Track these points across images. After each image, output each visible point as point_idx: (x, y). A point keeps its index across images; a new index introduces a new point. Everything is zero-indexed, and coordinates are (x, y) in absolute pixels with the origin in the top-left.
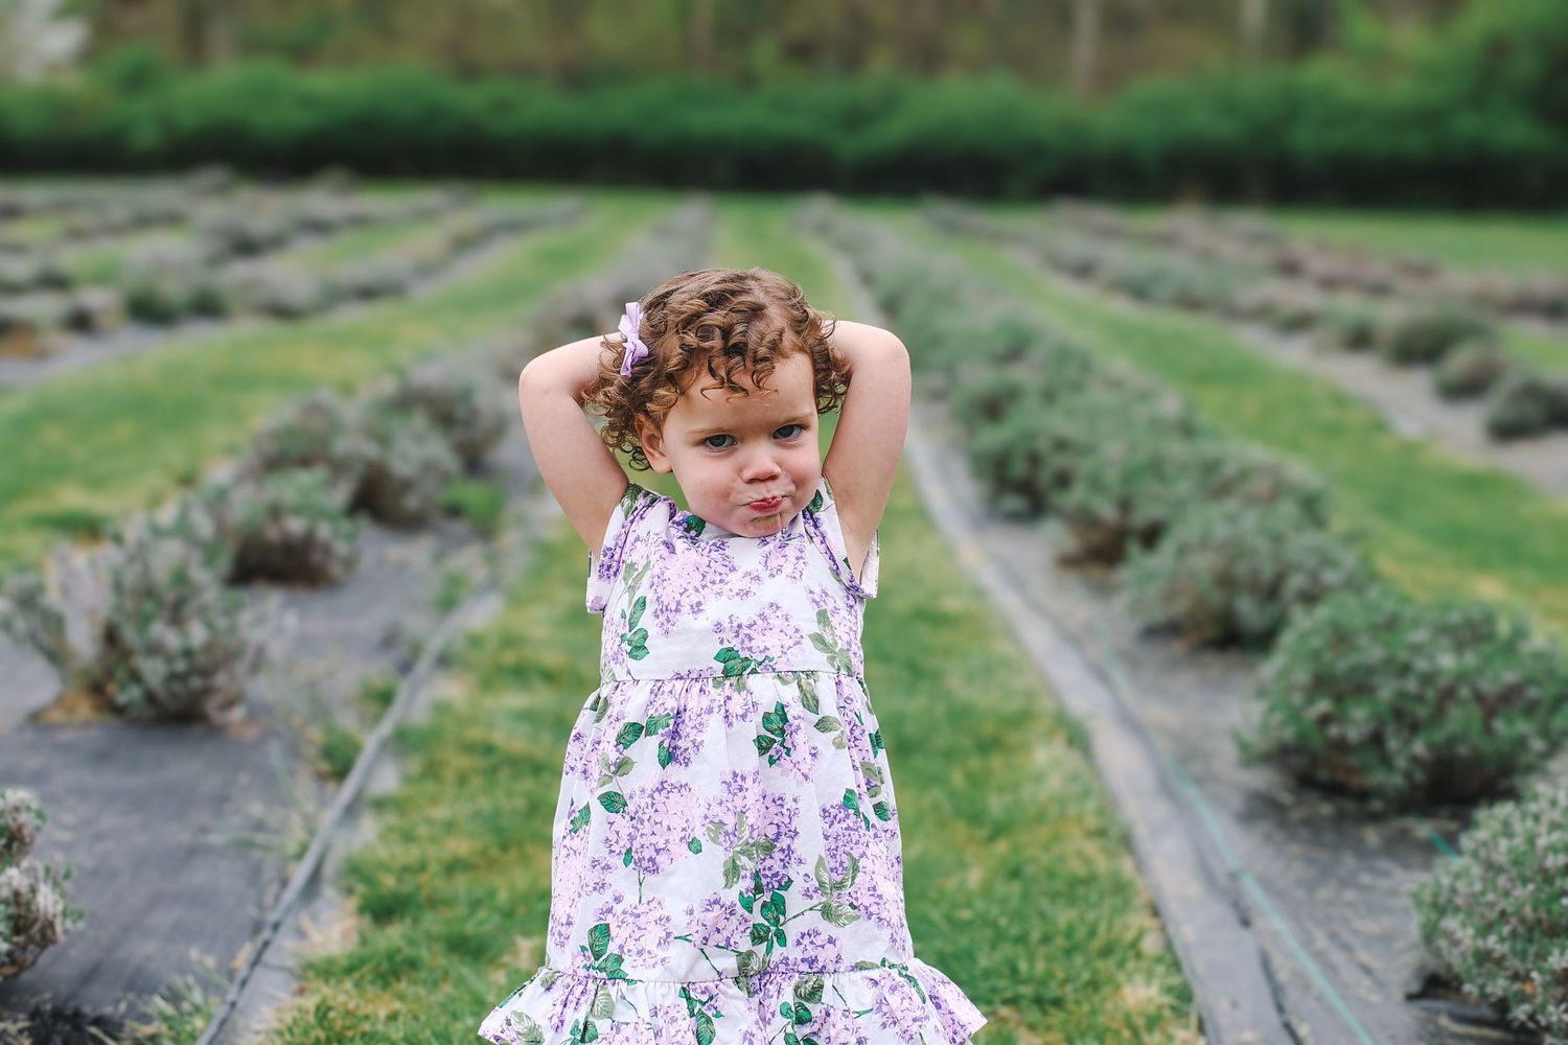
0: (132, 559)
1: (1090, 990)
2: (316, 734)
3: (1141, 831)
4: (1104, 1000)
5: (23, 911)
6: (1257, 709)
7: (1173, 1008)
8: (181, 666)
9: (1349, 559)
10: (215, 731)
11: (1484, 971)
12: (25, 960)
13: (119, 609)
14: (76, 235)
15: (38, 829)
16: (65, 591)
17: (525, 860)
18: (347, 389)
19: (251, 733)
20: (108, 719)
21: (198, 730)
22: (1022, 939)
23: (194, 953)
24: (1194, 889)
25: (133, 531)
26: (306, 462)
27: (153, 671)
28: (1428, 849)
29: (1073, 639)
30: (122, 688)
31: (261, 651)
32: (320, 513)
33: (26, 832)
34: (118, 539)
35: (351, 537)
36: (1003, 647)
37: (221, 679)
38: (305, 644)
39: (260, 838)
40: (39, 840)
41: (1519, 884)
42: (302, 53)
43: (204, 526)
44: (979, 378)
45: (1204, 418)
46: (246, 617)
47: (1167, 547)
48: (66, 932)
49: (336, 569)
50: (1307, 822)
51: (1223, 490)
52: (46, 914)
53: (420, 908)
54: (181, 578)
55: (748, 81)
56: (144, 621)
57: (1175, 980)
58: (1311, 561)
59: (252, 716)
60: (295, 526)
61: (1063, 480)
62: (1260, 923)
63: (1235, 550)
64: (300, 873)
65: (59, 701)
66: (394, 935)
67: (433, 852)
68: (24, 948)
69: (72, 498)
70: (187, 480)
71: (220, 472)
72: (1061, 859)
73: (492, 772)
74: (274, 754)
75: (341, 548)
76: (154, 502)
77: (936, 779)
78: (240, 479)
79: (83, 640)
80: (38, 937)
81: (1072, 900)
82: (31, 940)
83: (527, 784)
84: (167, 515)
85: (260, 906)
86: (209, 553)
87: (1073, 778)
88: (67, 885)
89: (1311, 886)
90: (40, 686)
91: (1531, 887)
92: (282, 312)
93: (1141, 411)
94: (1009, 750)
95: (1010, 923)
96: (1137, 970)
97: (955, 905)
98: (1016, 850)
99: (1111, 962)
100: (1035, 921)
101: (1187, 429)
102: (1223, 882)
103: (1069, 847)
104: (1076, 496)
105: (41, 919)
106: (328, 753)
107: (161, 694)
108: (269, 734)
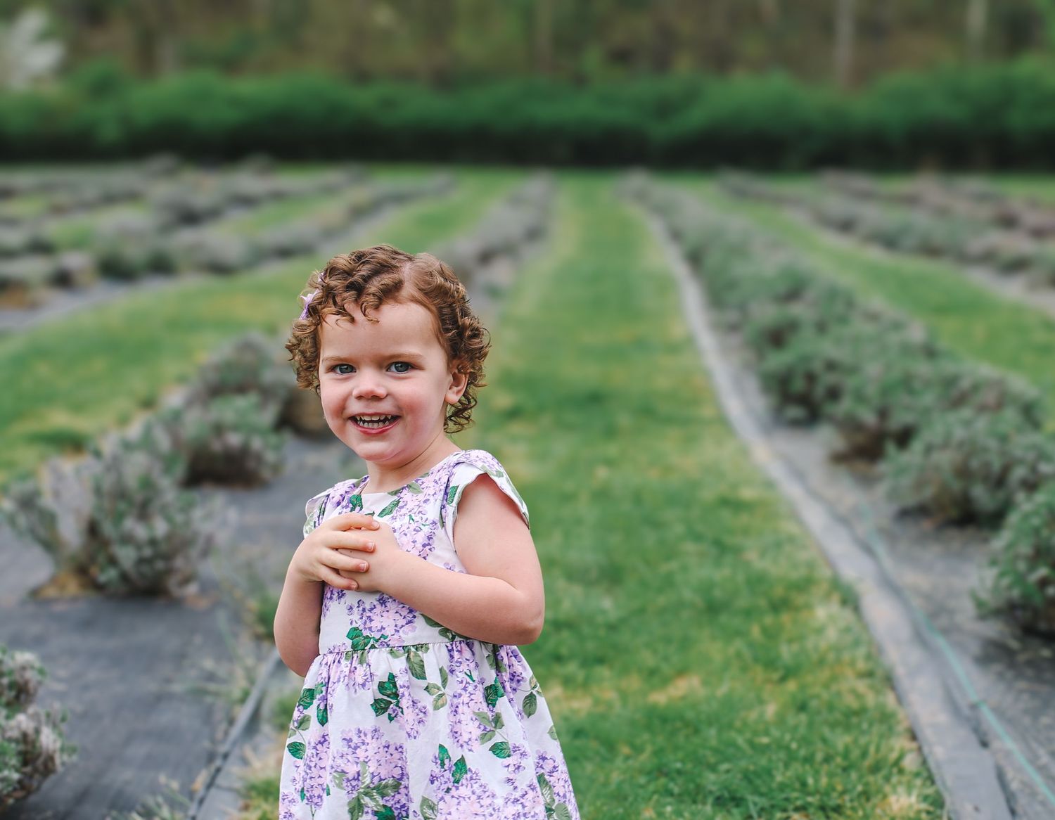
0: (108, 469)
1: (863, 800)
2: (254, 605)
3: (900, 671)
4: (874, 807)
5: (29, 748)
6: (990, 574)
7: (928, 813)
8: (147, 552)
10: (176, 603)
12: (32, 785)
13: (99, 508)
14: (58, 210)
15: (40, 683)
16: (57, 494)
18: (272, 330)
19: (203, 604)
20: (92, 593)
21: (161, 601)
22: (809, 760)
23: (162, 779)
24: (943, 718)
25: (108, 446)
26: (241, 389)
27: (126, 556)
29: (843, 520)
30: (102, 570)
31: (210, 540)
32: (253, 430)
33: (31, 686)
35: (277, 448)
36: (789, 527)
37: (179, 562)
38: (245, 533)
39: (212, 687)
40: (41, 692)
42: (231, 65)
43: (164, 442)
44: (766, 313)
45: (943, 343)
46: (197, 514)
47: (917, 446)
48: (63, 764)
49: (266, 473)
50: (1030, 663)
51: (958, 402)
52: (48, 750)
55: (580, 80)
56: (118, 517)
57: (930, 791)
58: (1030, 456)
59: (204, 590)
60: (234, 440)
61: (834, 394)
62: (995, 745)
63: (971, 448)
64: (243, 714)
65: (53, 581)
68: (31, 777)
69: (60, 419)
70: (148, 403)
71: (174, 398)
72: (839, 694)
74: (222, 620)
75: (270, 456)
76: (124, 421)
77: (739, 633)
78: (190, 403)
79: (71, 532)
80: (41, 768)
81: (847, 728)
82: (36, 770)
84: (134, 430)
85: (213, 741)
86: (168, 464)
87: (847, 630)
88: (63, 727)
89: (1035, 714)
90: (38, 568)
92: (219, 269)
93: (894, 338)
94: (796, 609)
95: (799, 747)
96: (900, 783)
97: (756, 733)
98: (803, 687)
99: (879, 777)
100: (820, 745)
101: (930, 352)
102: (966, 711)
103: (844, 686)
104: (845, 406)
105: (44, 754)
106: (263, 619)
107: (133, 574)
108: (217, 604)
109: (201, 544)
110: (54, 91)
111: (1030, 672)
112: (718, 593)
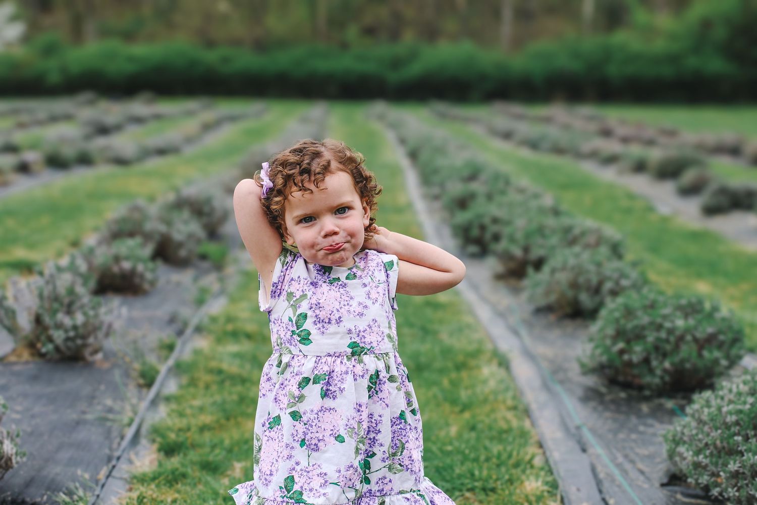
0: (47, 283)
1: (509, 484)
2: (137, 366)
3: (534, 407)
4: (515, 489)
6: (589, 347)
7: (549, 492)
8: (72, 334)
9: (634, 274)
10: (89, 365)
11: (697, 472)
13: (42, 307)
14: (22, 126)
15: (4, 413)
16: (16, 298)
17: (238, 424)
18: (152, 199)
19: (106, 365)
20: (37, 359)
21: (81, 364)
22: (476, 460)
23: (79, 472)
24: (559, 435)
25: (48, 269)
26: (131, 235)
27: (59, 336)
28: (672, 413)
29: (501, 315)
30: (44, 345)
31: (110, 326)
32: (139, 259)
34: (41, 274)
35: (153, 270)
36: (468, 319)
37: (91, 340)
38: (132, 322)
39: (111, 416)
40: (5, 418)
41: (714, 431)
42: (129, 36)
43: (83, 267)
44: (456, 189)
45: (564, 207)
46: (103, 310)
47: (546, 269)
48: (17, 463)
49: (146, 286)
50: (613, 401)
51: (572, 242)
52: (7, 454)
53: (187, 448)
54: (71, 292)
55: (344, 46)
56: (54, 313)
57: (549, 479)
58: (615, 275)
59: (106, 357)
60: (127, 265)
61: (497, 238)
62: (591, 451)
63: (579, 270)
64: (130, 433)
65: (14, 351)
66: (175, 462)
67: (193, 422)
69: (20, 253)
70: (75, 244)
71: (91, 240)
72: (495, 420)
73: (222, 382)
74: (117, 375)
75: (149, 276)
76: (60, 254)
77: (435, 383)
78: (100, 243)
79: (25, 322)
80: (4, 465)
81: (500, 440)
83: (239, 388)
84: (64, 262)
85: (111, 449)
86: (85, 279)
87: (501, 381)
88: (18, 440)
89: (615, 432)
90: (5, 344)
91: (719, 431)
92: (121, 162)
93: (534, 204)
94: (471, 369)
95: (470, 452)
96: (531, 474)
97: (444, 444)
98: (473, 417)
99: (519, 470)
100: (483, 451)
101: (556, 212)
102: (573, 431)
103: (499, 415)
104: (503, 245)
105: (5, 457)
106: (143, 375)
107: (63, 347)
108: (115, 366)
109: (104, 329)
110: (20, 53)
111: (612, 407)
112: (423, 359)
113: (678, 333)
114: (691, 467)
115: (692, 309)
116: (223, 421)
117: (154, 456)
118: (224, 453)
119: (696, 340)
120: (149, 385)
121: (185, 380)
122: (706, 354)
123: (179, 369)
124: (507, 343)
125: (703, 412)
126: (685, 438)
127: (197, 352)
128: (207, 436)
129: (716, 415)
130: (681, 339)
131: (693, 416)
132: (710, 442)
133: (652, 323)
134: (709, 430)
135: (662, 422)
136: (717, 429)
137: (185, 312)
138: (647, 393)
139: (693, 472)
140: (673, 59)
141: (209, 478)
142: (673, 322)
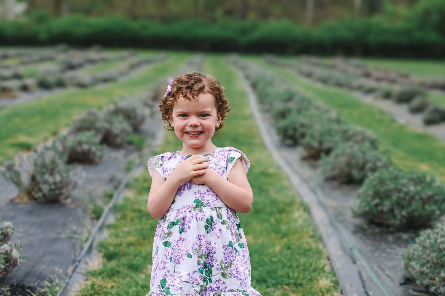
0: (39, 157)
1: (310, 281)
2: (91, 206)
3: (325, 236)
4: (314, 284)
5: (8, 257)
6: (358, 202)
7: (334, 287)
8: (53, 187)
9: (384, 159)
10: (63, 206)
11: (422, 277)
12: (9, 270)
13: (36, 171)
14: (24, 63)
15: (13, 233)
16: (21, 165)
17: (150, 243)
18: (100, 108)
19: (73, 206)
20: (32, 201)
21: (58, 205)
22: (291, 267)
23: (56, 269)
24: (340, 253)
25: (40, 148)
26: (88, 129)
28: (407, 242)
29: (306, 181)
30: (36, 193)
31: (76, 183)
32: (93, 144)
33: (9, 234)
35: (101, 150)
36: (286, 183)
37: (64, 191)
38: (88, 181)
39: (75, 236)
40: (13, 236)
41: (432, 253)
42: (88, 12)
43: (60, 147)
44: (279, 106)
45: (343, 118)
46: (71, 173)
47: (333, 155)
48: (20, 262)
49: (97, 160)
50: (372, 234)
51: (348, 139)
52: (15, 257)
53: (120, 256)
55: (214, 21)
56: (43, 174)
57: (334, 279)
58: (373, 159)
59: (73, 201)
60: (85, 147)
61: (303, 136)
62: (358, 263)
63: (352, 156)
64: (86, 246)
65: (19, 197)
66: (113, 264)
67: (124, 240)
68: (9, 267)
69: (22, 139)
70: (55, 134)
71: (64, 132)
72: (302, 244)
73: (141, 218)
74: (79, 212)
75: (98, 154)
76: (46, 140)
77: (266, 221)
78: (70, 134)
79: (25, 179)
80: (12, 264)
81: (305, 256)
82: (10, 265)
83: (151, 221)
84: (49, 143)
85: (75, 255)
86: (61, 155)
87: (306, 221)
88: (21, 249)
89: (373, 252)
90: (13, 192)
91: (436, 253)
92: (82, 86)
93: (325, 116)
94: (287, 213)
95: (287, 262)
96: (323, 276)
97: (272, 257)
98: (289, 241)
99: (316, 273)
100: (295, 261)
102: (348, 251)
103: (304, 241)
104: (307, 140)
105: (14, 259)
106: (94, 212)
107: (48, 195)
108: (78, 206)
109: (72, 184)
110: (24, 20)
111: (371, 237)
112: (259, 206)
113: (411, 194)
114: (418, 274)
115: (420, 180)
116: (141, 240)
117: (101, 260)
118: (142, 259)
119: (421, 199)
120: (98, 218)
121: (119, 216)
122: (427, 207)
123: (115, 209)
124: (309, 198)
125: (426, 242)
126: (415, 257)
127: (126, 199)
128: (132, 249)
129: (434, 244)
130: (412, 198)
131: (420, 244)
132: (430, 259)
133: (395, 188)
134: (429, 253)
135: (400, 247)
136: (434, 252)
137: (119, 175)
138: (392, 229)
139: (419, 277)
140: (407, 32)
141: (133, 274)
142: (408, 188)
